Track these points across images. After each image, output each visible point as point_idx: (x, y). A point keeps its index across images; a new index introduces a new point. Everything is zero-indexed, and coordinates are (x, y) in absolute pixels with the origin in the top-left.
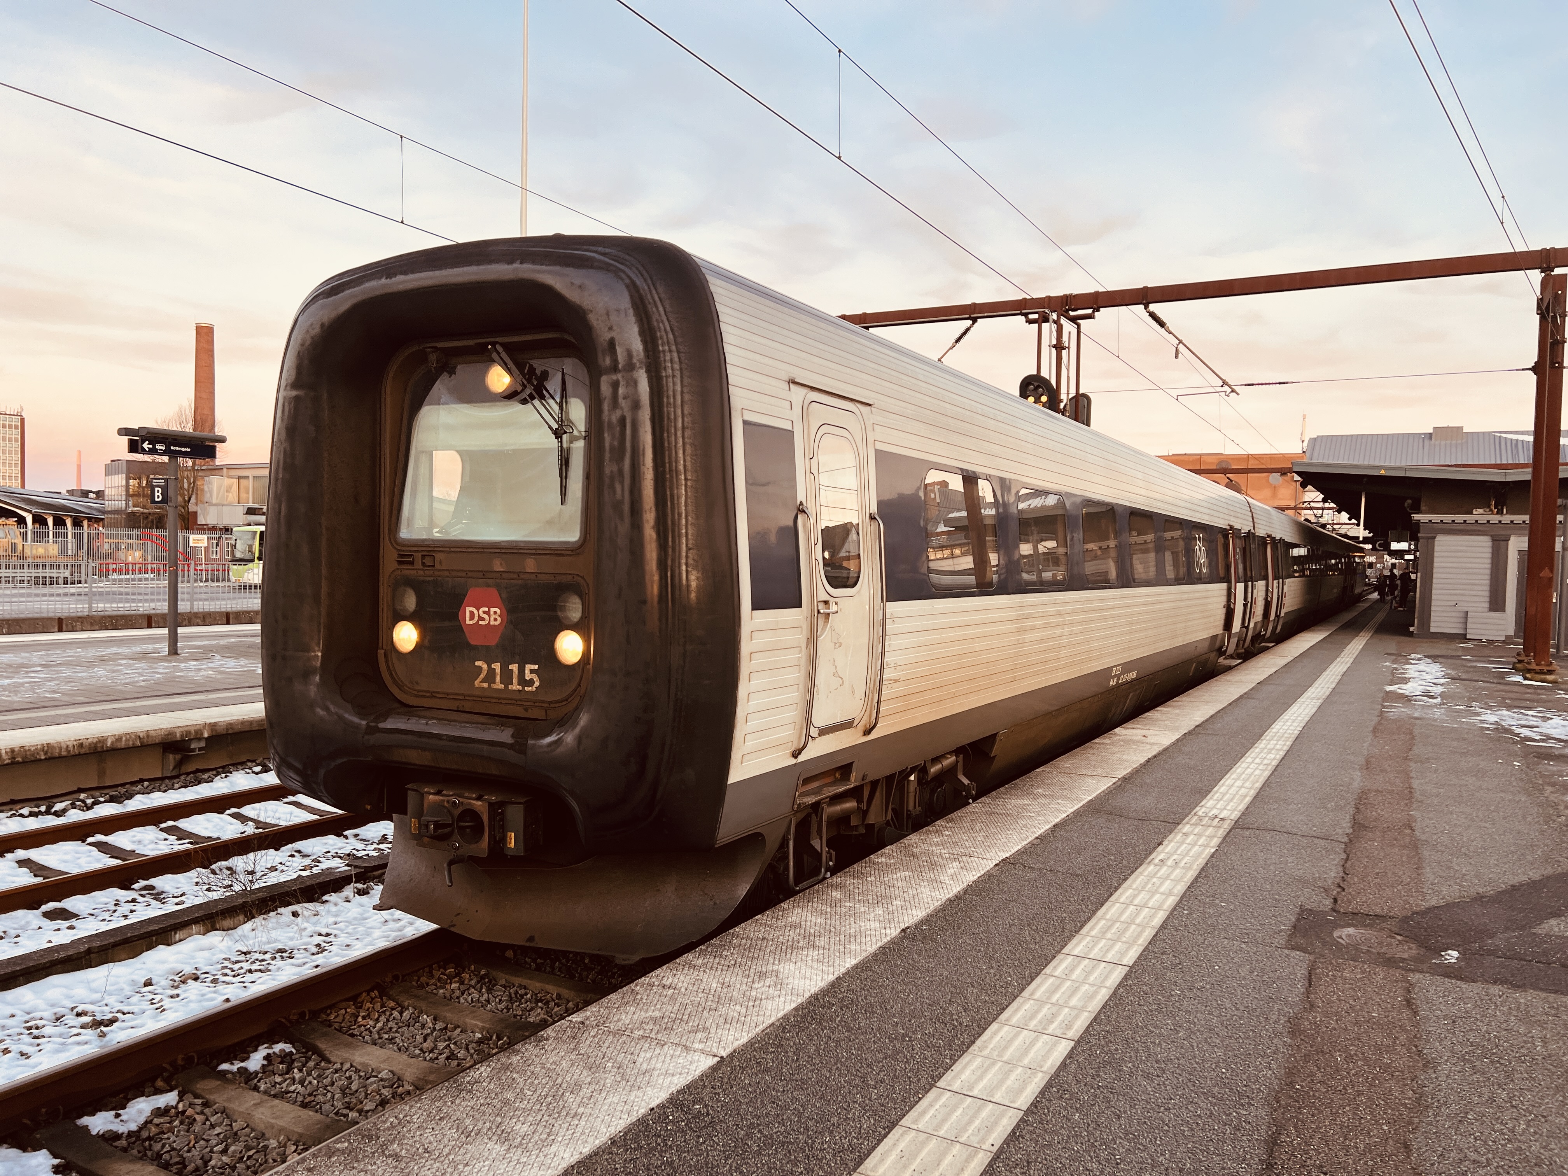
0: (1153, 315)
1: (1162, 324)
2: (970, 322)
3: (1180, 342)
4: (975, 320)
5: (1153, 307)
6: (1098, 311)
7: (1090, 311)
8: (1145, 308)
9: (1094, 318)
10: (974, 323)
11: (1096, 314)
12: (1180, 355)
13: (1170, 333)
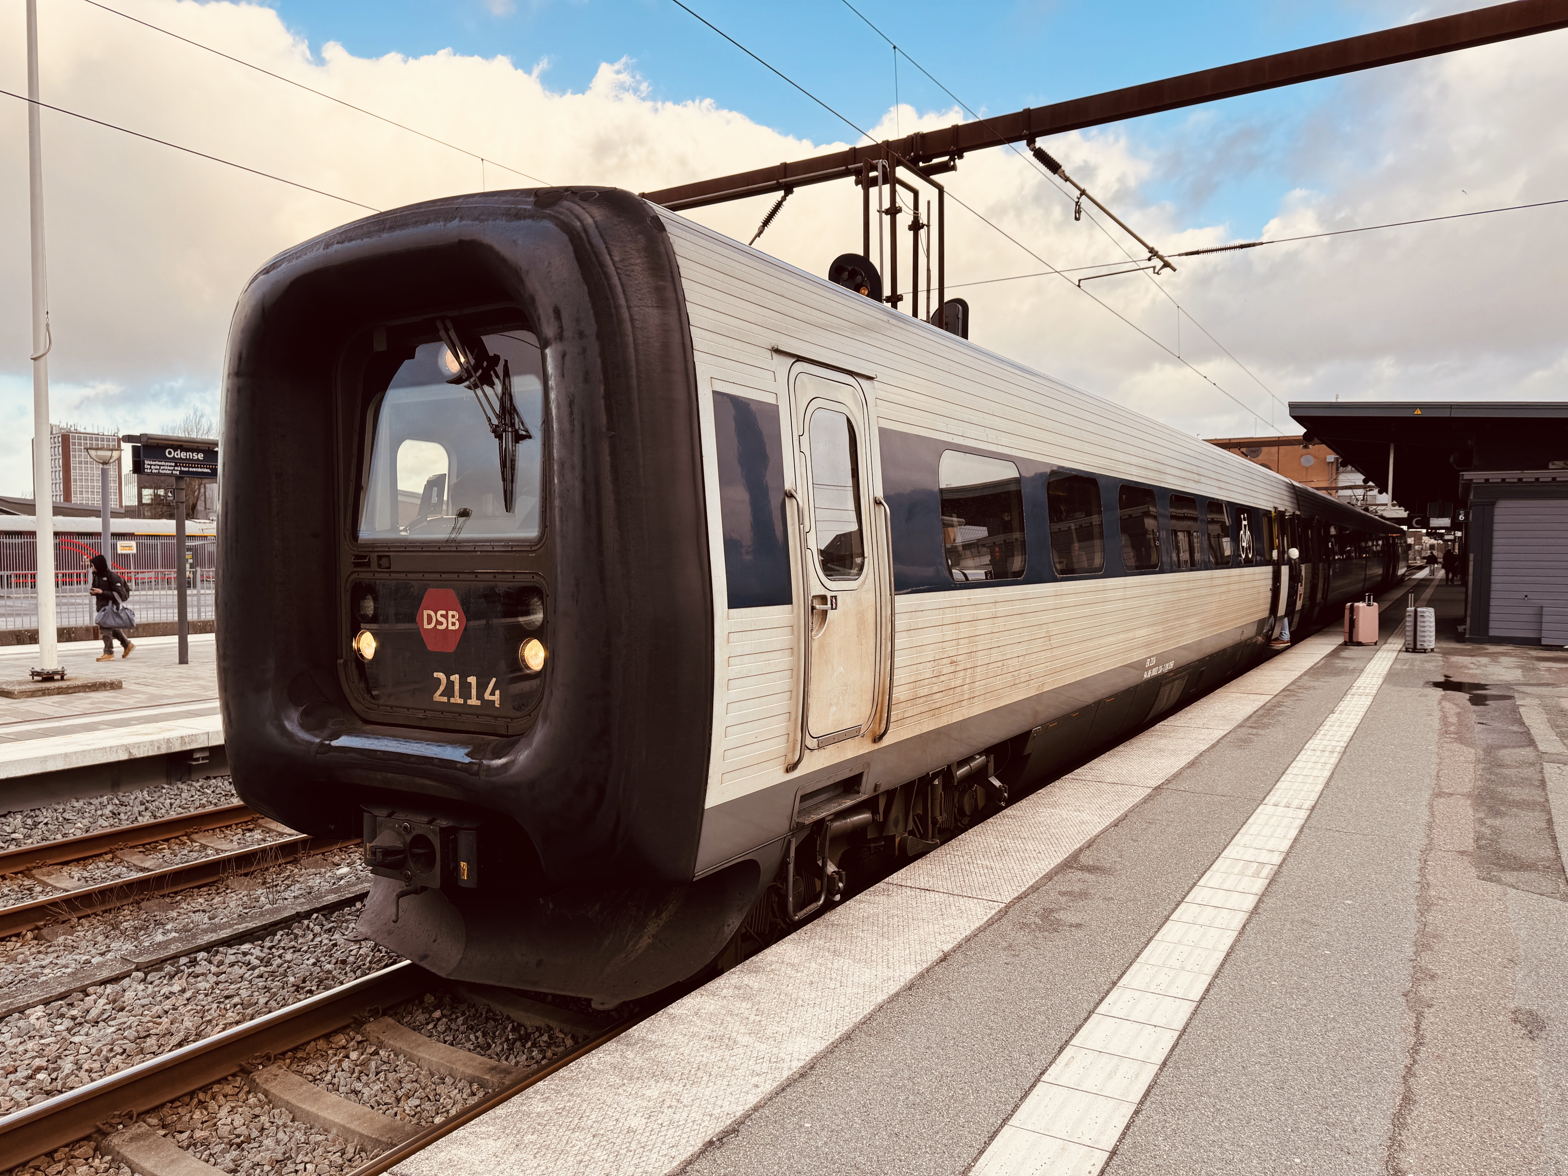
0: (1041, 156)
1: (1053, 166)
2: (781, 193)
3: (1083, 193)
4: (789, 190)
5: (1041, 142)
6: (961, 157)
7: (946, 158)
8: (1028, 145)
9: (954, 168)
10: (786, 195)
11: (958, 162)
12: (1083, 214)
13: (1067, 179)
